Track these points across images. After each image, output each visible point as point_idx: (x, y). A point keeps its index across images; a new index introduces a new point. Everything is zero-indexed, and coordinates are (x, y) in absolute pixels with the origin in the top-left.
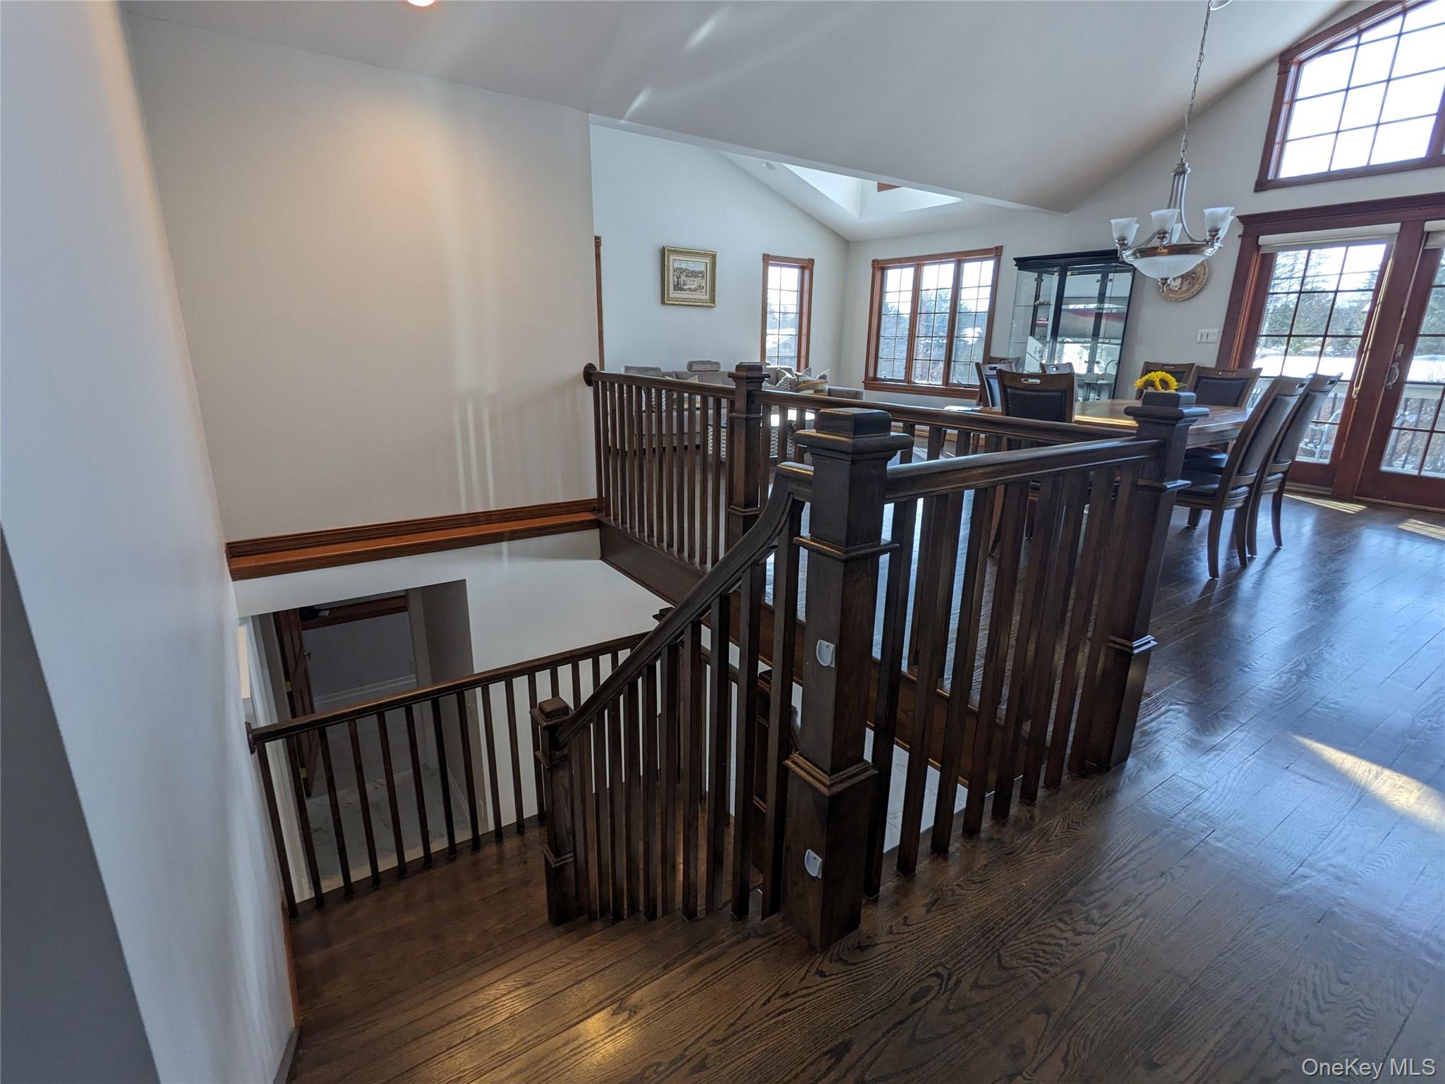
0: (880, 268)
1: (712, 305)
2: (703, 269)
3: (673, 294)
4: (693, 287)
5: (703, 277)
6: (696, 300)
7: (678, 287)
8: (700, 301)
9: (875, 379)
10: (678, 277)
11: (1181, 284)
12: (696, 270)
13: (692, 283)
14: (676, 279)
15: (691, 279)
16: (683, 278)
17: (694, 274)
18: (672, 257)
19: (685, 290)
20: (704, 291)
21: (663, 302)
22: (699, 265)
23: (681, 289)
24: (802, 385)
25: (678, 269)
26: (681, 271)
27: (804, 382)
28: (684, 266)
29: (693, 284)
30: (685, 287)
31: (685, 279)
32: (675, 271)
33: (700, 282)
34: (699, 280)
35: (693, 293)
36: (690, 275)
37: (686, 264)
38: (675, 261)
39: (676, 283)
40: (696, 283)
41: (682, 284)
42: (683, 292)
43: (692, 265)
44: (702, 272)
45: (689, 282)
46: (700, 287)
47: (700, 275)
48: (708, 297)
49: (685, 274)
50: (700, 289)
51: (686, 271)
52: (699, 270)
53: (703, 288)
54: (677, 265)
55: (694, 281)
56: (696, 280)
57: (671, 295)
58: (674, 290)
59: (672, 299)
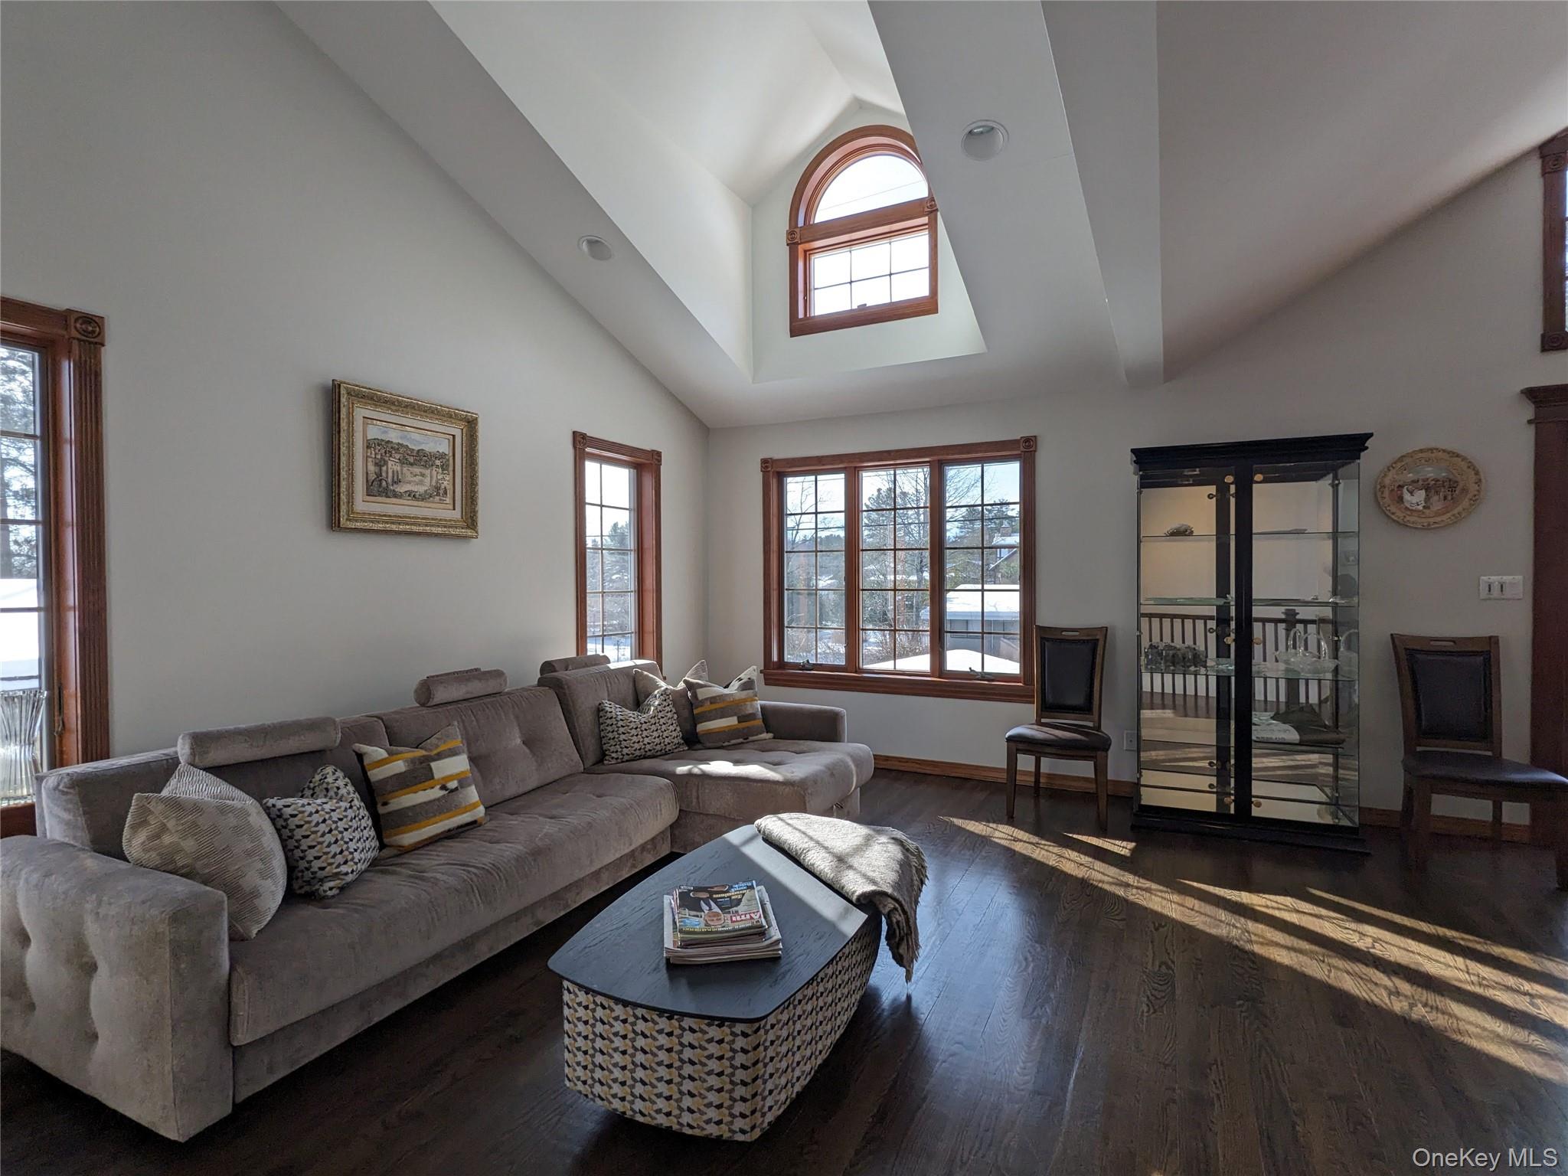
0: (776, 473)
1: (469, 532)
2: (444, 448)
3: (362, 504)
4: (421, 489)
5: (444, 467)
6: (428, 521)
7: (378, 487)
8: (438, 522)
9: (782, 664)
10: (380, 464)
11: (1427, 499)
12: (427, 448)
13: (418, 480)
14: (372, 468)
15: (417, 470)
16: (393, 466)
17: (422, 459)
18: (361, 412)
19: (396, 495)
20: (448, 500)
21: (334, 523)
22: (434, 439)
23: (386, 493)
24: (707, 707)
25: (379, 443)
26: (387, 447)
27: (713, 700)
28: (394, 436)
29: (421, 483)
30: (401, 489)
31: (399, 468)
32: (368, 447)
33: (438, 480)
34: (434, 473)
35: (420, 503)
36: (411, 460)
37: (400, 434)
38: (369, 421)
39: (372, 477)
40: (427, 480)
41: (390, 480)
42: (394, 500)
43: (416, 436)
44: (442, 456)
45: (409, 478)
46: (438, 491)
47: (438, 462)
48: (456, 514)
49: (398, 456)
50: (438, 494)
51: (401, 450)
52: (435, 450)
53: (445, 493)
54: (373, 433)
55: (423, 475)
56: (427, 472)
57: (359, 505)
58: (368, 495)
59: (364, 515)
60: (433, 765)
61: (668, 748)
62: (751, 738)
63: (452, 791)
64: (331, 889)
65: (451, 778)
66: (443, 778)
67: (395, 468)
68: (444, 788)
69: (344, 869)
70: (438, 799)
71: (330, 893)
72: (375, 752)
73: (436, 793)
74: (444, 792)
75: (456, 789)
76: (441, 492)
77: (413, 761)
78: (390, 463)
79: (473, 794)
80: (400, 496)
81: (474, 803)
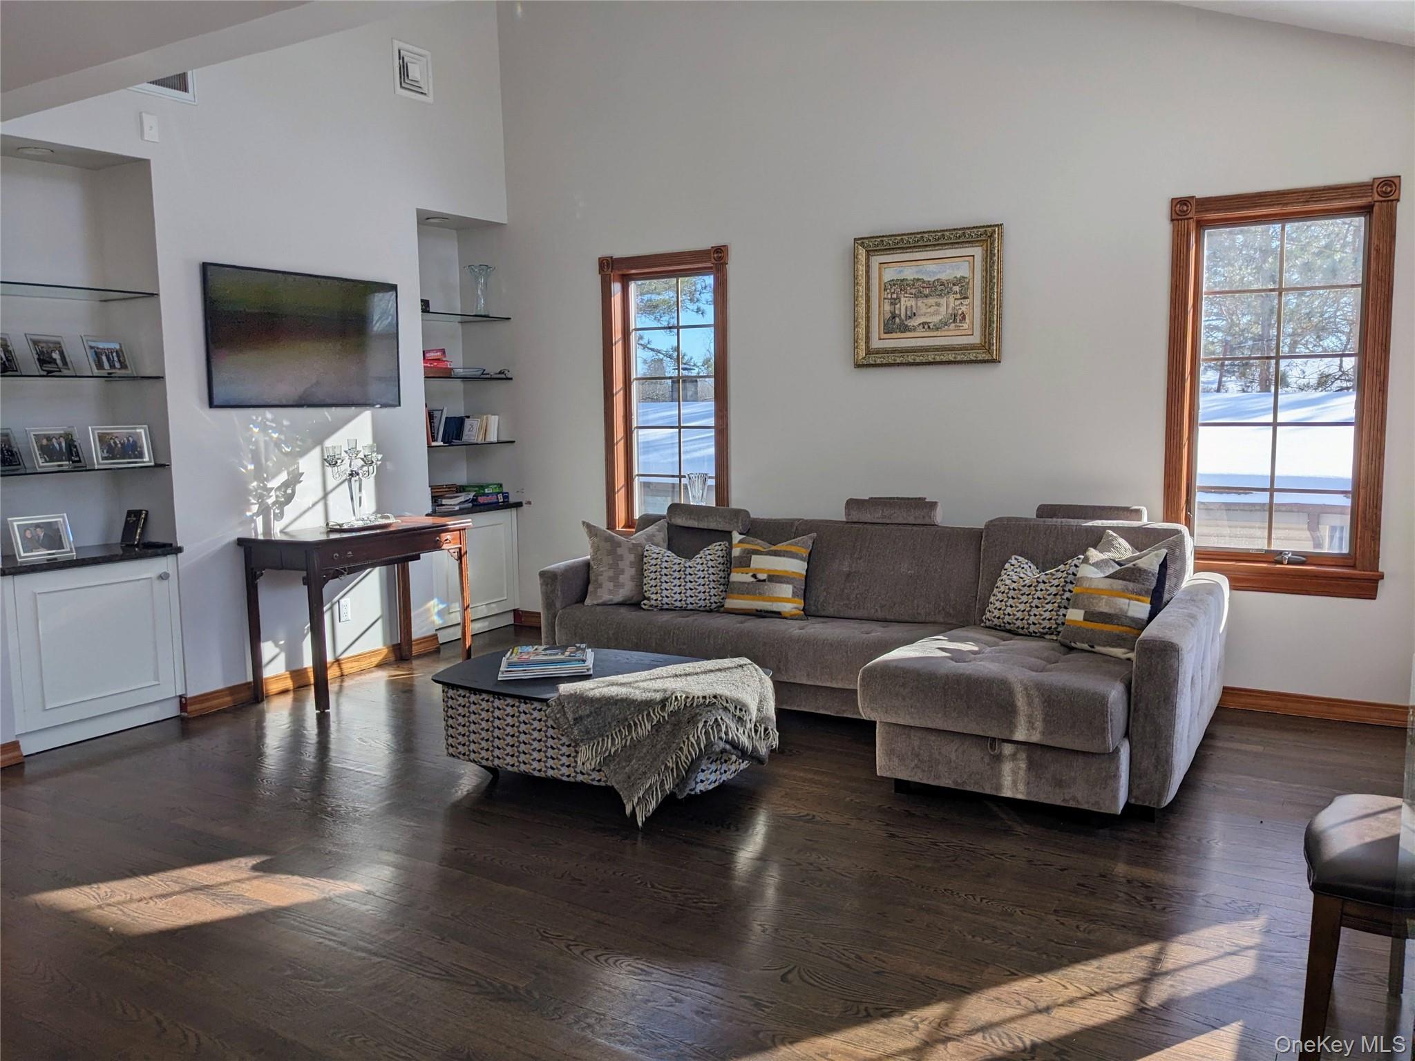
1: (986, 357)
2: (962, 270)
3: (880, 341)
4: (935, 319)
5: (962, 292)
6: (940, 351)
7: (894, 325)
8: (950, 350)
10: (894, 302)
12: (943, 277)
13: (933, 310)
14: (887, 307)
15: (931, 301)
16: (906, 302)
17: (938, 288)
18: (876, 259)
19: (910, 329)
20: (966, 325)
21: (858, 363)
22: (952, 265)
23: (904, 328)
25: (893, 283)
26: (902, 285)
28: (909, 273)
29: (936, 313)
30: (911, 323)
31: (913, 303)
32: (885, 290)
33: (954, 309)
34: (952, 300)
35: (935, 333)
36: (927, 292)
37: (915, 269)
38: (886, 265)
39: (888, 316)
40: (943, 309)
41: (903, 316)
42: (908, 334)
43: (931, 267)
44: (960, 281)
45: (924, 310)
46: (957, 318)
47: (957, 288)
48: (976, 339)
49: (913, 291)
50: (955, 321)
51: (917, 285)
52: (951, 277)
53: (964, 318)
54: (890, 274)
55: (938, 305)
56: (943, 301)
57: (876, 344)
58: (885, 333)
59: (878, 352)
60: (754, 557)
63: (760, 581)
64: (645, 604)
65: (762, 571)
66: (756, 569)
67: (909, 304)
68: (754, 576)
69: (654, 597)
70: (748, 584)
71: (643, 606)
72: (737, 538)
73: (748, 578)
74: (753, 579)
75: (764, 581)
76: (958, 318)
77: (746, 549)
78: (903, 299)
79: (786, 590)
80: (914, 329)
81: (785, 599)
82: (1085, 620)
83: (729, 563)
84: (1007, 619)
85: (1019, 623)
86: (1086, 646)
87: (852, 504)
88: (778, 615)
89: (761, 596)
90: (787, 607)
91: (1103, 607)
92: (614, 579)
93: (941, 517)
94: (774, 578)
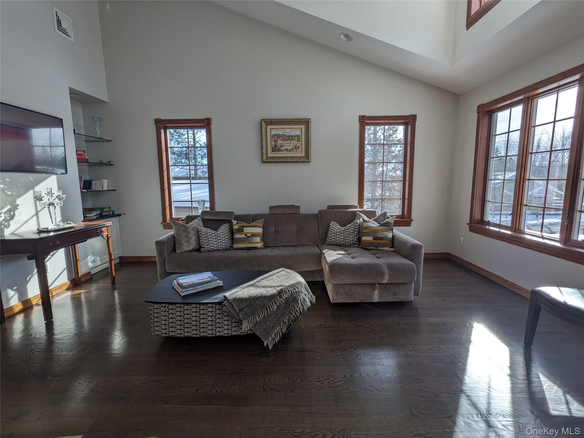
0: (488, 111)
1: (307, 160)
2: (298, 133)
4: (290, 148)
5: (299, 139)
6: (292, 158)
7: (275, 149)
10: (275, 142)
12: (292, 134)
13: (289, 145)
14: (273, 143)
15: (288, 142)
16: (280, 142)
17: (290, 138)
18: (270, 127)
20: (300, 150)
21: (261, 161)
22: (295, 131)
23: (279, 150)
25: (275, 135)
26: (278, 136)
28: (280, 132)
29: (290, 146)
30: (283, 148)
31: (282, 142)
32: (272, 137)
33: (296, 145)
34: (295, 142)
35: (289, 152)
36: (286, 139)
37: (282, 131)
38: (272, 129)
39: (273, 146)
40: (292, 145)
41: (279, 146)
42: (281, 152)
43: (288, 131)
44: (297, 136)
45: (286, 145)
46: (296, 148)
47: (296, 138)
48: (303, 155)
49: (282, 138)
50: (296, 149)
51: (283, 136)
52: (294, 134)
53: (299, 148)
54: (274, 132)
55: (290, 143)
56: (292, 142)
57: (270, 155)
58: (272, 151)
59: (270, 158)
60: (244, 228)
61: (347, 244)
62: (379, 248)
63: (248, 237)
64: (202, 250)
65: (249, 233)
66: (246, 233)
67: (281, 142)
68: (246, 235)
69: (206, 247)
70: (244, 238)
71: (202, 251)
72: (235, 222)
73: (243, 236)
74: (245, 236)
75: (250, 236)
76: (297, 148)
77: (240, 226)
78: (279, 141)
79: (258, 239)
80: (283, 151)
81: (258, 242)
82: (373, 240)
83: (232, 232)
84: (337, 241)
85: (342, 243)
86: (374, 248)
87: (271, 208)
88: (255, 248)
89: (249, 242)
90: (260, 245)
91: (380, 235)
92: (188, 241)
93: (302, 211)
94: (254, 235)
